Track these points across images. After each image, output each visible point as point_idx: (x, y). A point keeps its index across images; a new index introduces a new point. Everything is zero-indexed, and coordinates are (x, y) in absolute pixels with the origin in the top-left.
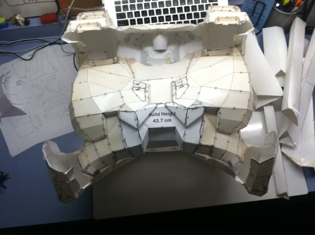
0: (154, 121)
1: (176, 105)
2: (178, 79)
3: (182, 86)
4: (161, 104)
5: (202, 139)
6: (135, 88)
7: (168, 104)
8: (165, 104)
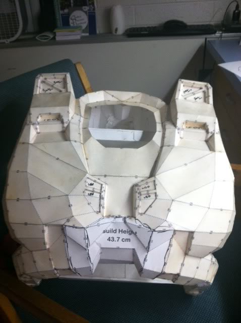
0: (109, 239)
1: (138, 224)
2: (144, 182)
3: (148, 196)
4: (119, 217)
5: (167, 266)
6: (87, 192)
7: (128, 220)
8: (125, 218)
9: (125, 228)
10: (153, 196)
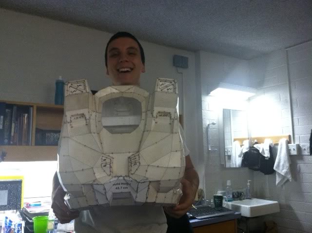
0: (117, 188)
1: (131, 179)
2: (133, 156)
3: (135, 164)
4: (121, 176)
5: (148, 199)
6: (103, 165)
7: (125, 178)
8: (124, 177)
9: (124, 182)
10: (138, 164)
